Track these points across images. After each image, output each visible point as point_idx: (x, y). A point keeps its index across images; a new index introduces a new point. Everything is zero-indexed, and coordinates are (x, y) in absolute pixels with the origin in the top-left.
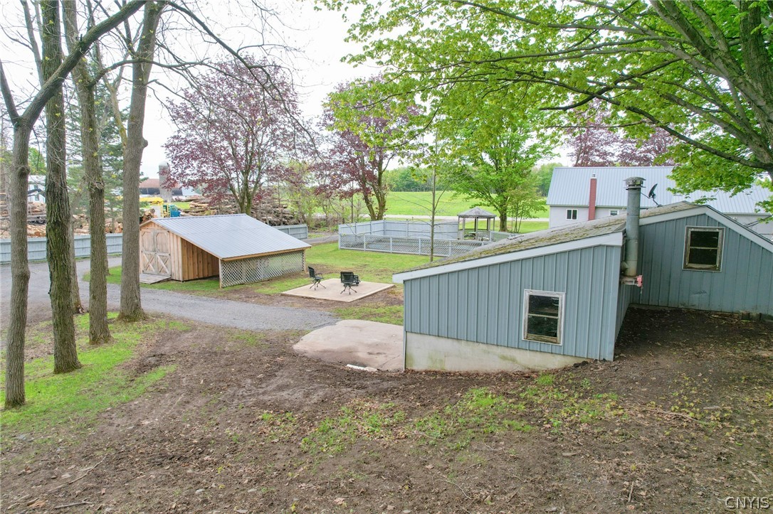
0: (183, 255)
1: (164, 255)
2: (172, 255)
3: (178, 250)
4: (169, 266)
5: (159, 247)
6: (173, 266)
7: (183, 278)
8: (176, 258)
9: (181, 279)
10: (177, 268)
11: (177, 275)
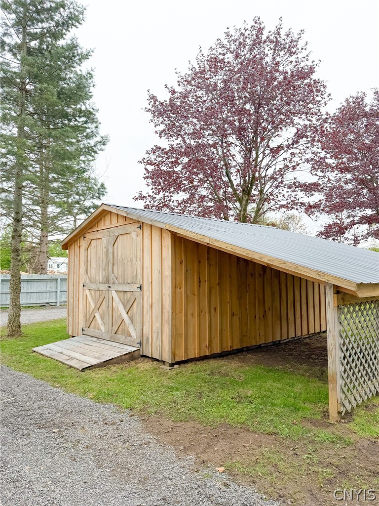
0: (175, 287)
1: (126, 288)
2: (145, 287)
3: (161, 272)
4: (138, 318)
5: (118, 271)
6: (147, 318)
7: (174, 355)
8: (156, 296)
9: (167, 358)
10: (157, 325)
11: (156, 343)
